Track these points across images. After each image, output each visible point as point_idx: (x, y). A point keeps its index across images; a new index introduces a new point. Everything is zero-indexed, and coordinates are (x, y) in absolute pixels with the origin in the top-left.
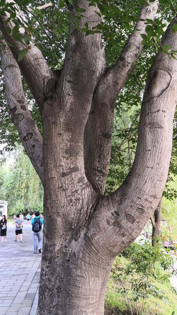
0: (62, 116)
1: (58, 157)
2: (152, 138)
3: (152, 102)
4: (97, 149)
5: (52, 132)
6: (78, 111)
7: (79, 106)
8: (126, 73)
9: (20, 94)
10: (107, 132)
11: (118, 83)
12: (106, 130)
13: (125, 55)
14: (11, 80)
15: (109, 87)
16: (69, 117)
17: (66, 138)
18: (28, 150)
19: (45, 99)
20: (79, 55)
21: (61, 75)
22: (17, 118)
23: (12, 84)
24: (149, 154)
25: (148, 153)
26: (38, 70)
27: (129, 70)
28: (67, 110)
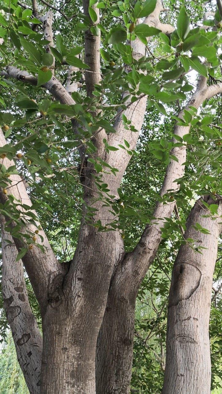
0: (68, 324)
1: (61, 383)
2: (184, 357)
3: (180, 306)
4: (114, 361)
5: (54, 346)
6: (89, 316)
7: (90, 310)
8: (147, 261)
9: (19, 280)
10: (126, 336)
11: (138, 273)
12: (125, 334)
13: (145, 240)
14: (10, 262)
15: (128, 278)
16: (77, 325)
17: (72, 354)
18: (22, 359)
19: (49, 301)
20: (92, 248)
21: (71, 270)
22: (12, 312)
23: (10, 267)
24: (182, 382)
25: (180, 379)
26: (43, 265)
27: (151, 257)
28: (75, 315)
